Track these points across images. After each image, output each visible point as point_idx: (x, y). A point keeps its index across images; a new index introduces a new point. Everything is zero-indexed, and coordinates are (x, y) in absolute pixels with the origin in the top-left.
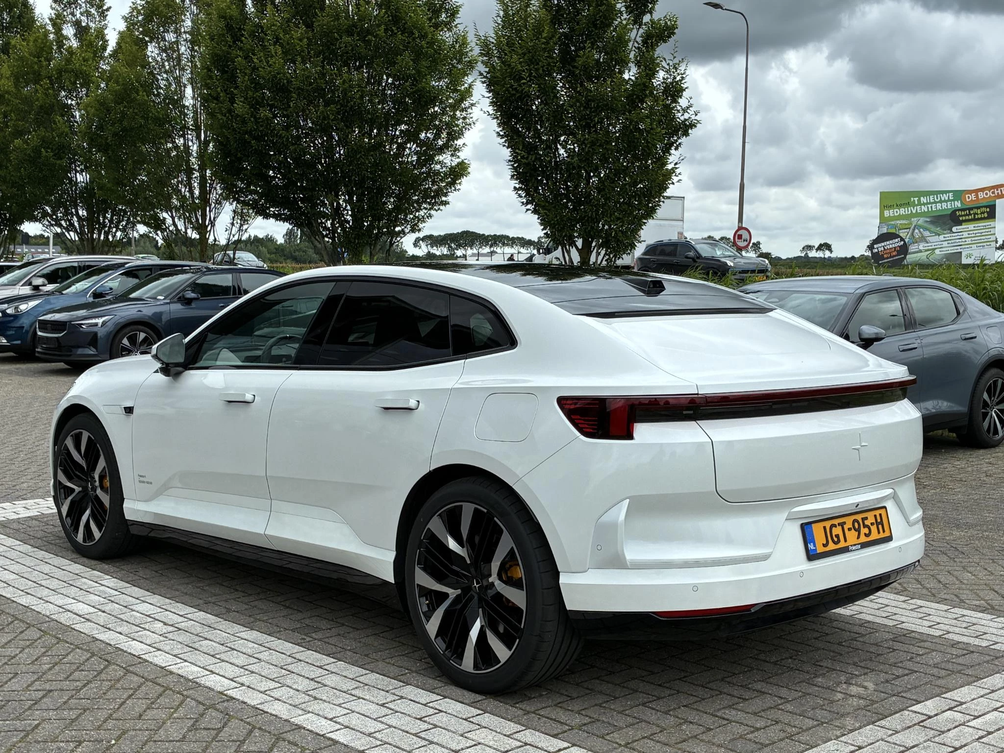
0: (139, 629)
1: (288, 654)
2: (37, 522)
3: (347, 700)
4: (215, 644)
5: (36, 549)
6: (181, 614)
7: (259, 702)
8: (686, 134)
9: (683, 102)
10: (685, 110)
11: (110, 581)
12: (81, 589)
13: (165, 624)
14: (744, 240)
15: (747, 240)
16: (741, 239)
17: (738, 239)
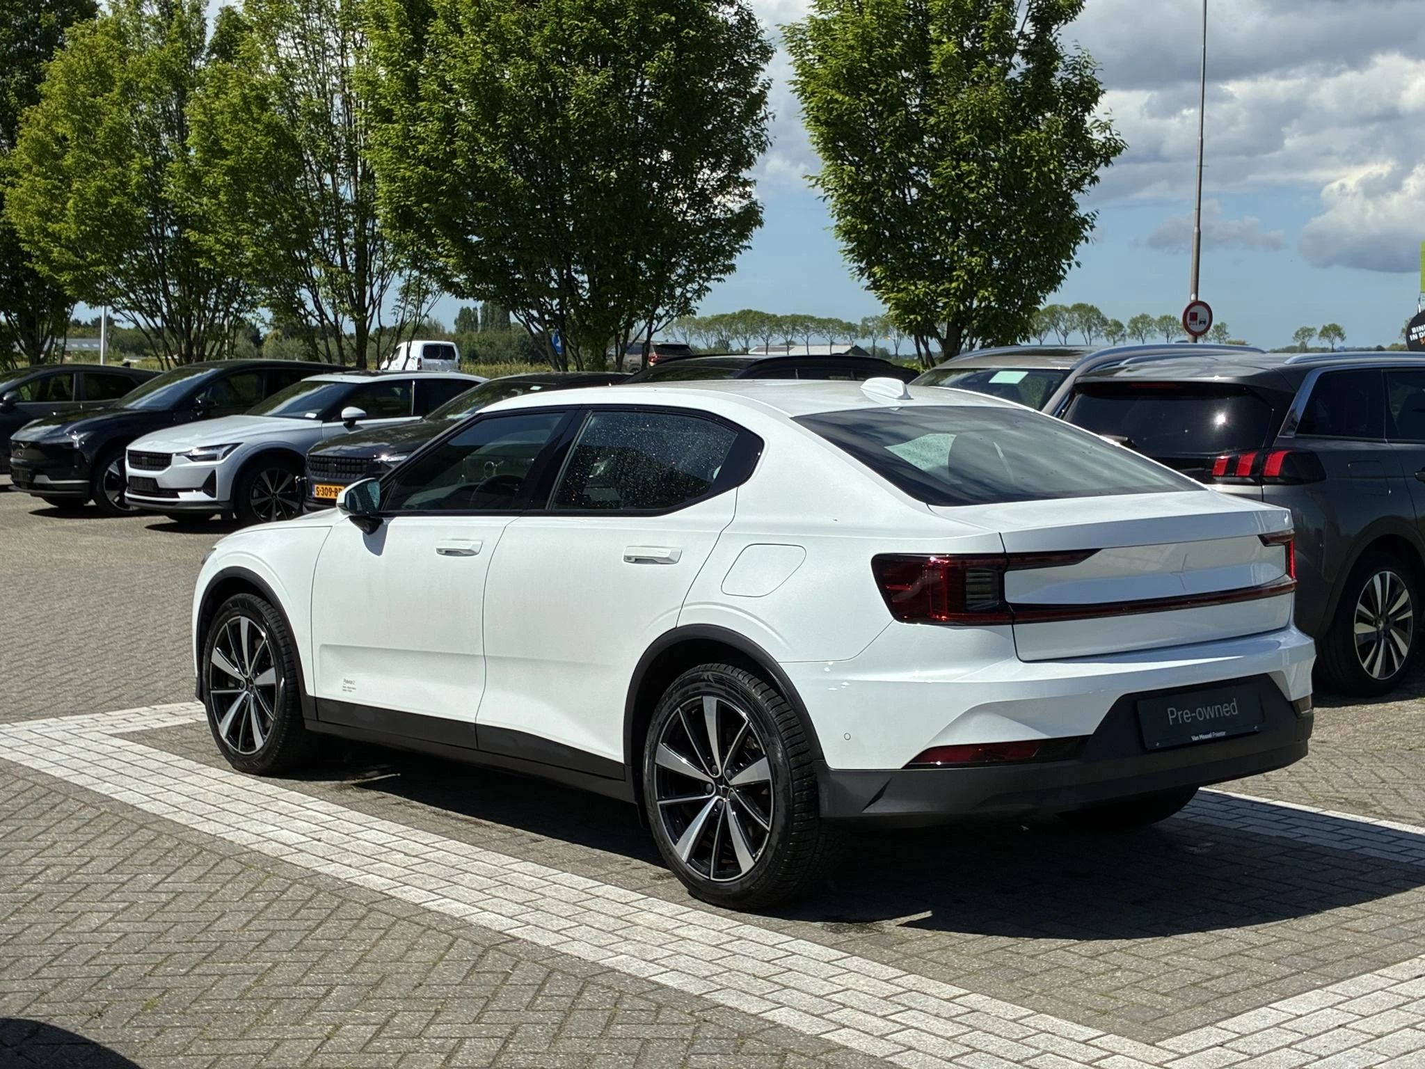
0: (373, 861)
2: (193, 732)
6: (424, 843)
12: (280, 814)
13: (407, 854)
14: (1200, 322)
15: (1205, 322)
16: (1196, 319)
17: (1191, 319)
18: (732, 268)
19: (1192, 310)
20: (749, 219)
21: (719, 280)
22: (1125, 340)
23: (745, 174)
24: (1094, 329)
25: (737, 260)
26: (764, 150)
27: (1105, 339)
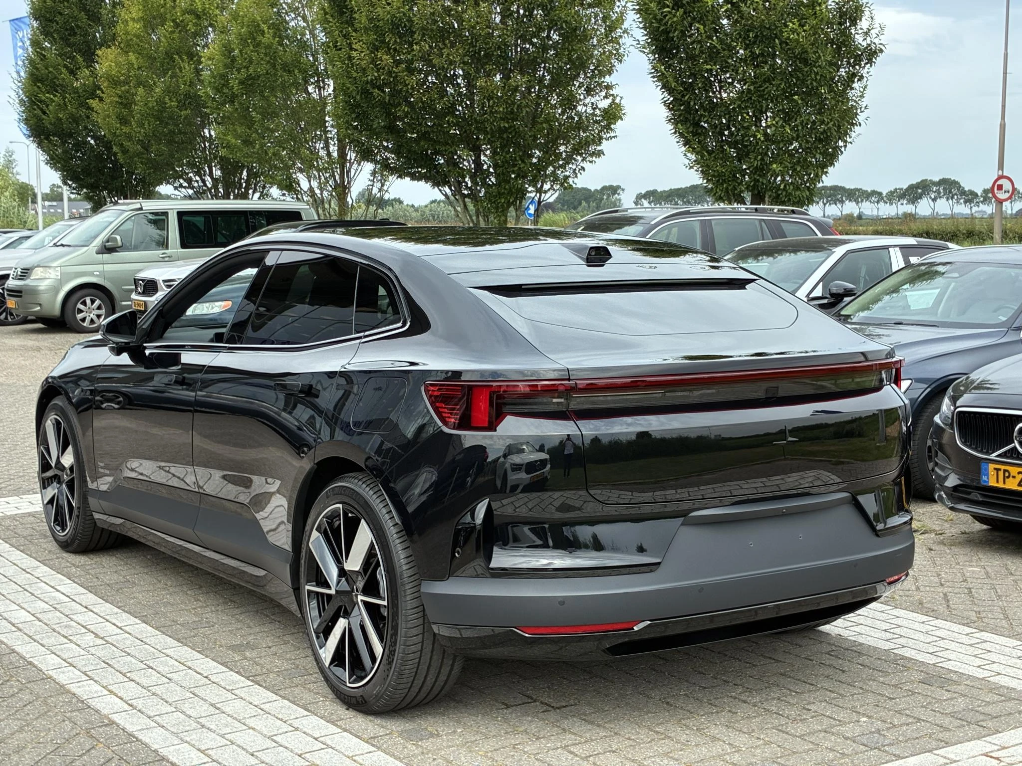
0: (66, 641)
1: (205, 675)
2: (33, 518)
3: (235, 730)
4: (134, 661)
5: (13, 549)
6: (120, 625)
7: (139, 728)
8: (870, 61)
9: (864, 24)
10: (867, 34)
11: (69, 587)
12: (33, 595)
13: (97, 636)
14: (1005, 192)
15: (1008, 192)
16: (1002, 189)
17: (998, 189)
18: (599, 154)
19: (999, 182)
20: (612, 115)
21: (591, 162)
22: (978, 206)
23: (607, 79)
24: (956, 197)
25: (605, 146)
26: (621, 61)
27: (963, 205)
